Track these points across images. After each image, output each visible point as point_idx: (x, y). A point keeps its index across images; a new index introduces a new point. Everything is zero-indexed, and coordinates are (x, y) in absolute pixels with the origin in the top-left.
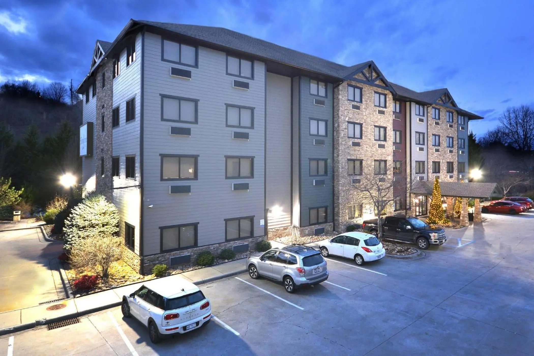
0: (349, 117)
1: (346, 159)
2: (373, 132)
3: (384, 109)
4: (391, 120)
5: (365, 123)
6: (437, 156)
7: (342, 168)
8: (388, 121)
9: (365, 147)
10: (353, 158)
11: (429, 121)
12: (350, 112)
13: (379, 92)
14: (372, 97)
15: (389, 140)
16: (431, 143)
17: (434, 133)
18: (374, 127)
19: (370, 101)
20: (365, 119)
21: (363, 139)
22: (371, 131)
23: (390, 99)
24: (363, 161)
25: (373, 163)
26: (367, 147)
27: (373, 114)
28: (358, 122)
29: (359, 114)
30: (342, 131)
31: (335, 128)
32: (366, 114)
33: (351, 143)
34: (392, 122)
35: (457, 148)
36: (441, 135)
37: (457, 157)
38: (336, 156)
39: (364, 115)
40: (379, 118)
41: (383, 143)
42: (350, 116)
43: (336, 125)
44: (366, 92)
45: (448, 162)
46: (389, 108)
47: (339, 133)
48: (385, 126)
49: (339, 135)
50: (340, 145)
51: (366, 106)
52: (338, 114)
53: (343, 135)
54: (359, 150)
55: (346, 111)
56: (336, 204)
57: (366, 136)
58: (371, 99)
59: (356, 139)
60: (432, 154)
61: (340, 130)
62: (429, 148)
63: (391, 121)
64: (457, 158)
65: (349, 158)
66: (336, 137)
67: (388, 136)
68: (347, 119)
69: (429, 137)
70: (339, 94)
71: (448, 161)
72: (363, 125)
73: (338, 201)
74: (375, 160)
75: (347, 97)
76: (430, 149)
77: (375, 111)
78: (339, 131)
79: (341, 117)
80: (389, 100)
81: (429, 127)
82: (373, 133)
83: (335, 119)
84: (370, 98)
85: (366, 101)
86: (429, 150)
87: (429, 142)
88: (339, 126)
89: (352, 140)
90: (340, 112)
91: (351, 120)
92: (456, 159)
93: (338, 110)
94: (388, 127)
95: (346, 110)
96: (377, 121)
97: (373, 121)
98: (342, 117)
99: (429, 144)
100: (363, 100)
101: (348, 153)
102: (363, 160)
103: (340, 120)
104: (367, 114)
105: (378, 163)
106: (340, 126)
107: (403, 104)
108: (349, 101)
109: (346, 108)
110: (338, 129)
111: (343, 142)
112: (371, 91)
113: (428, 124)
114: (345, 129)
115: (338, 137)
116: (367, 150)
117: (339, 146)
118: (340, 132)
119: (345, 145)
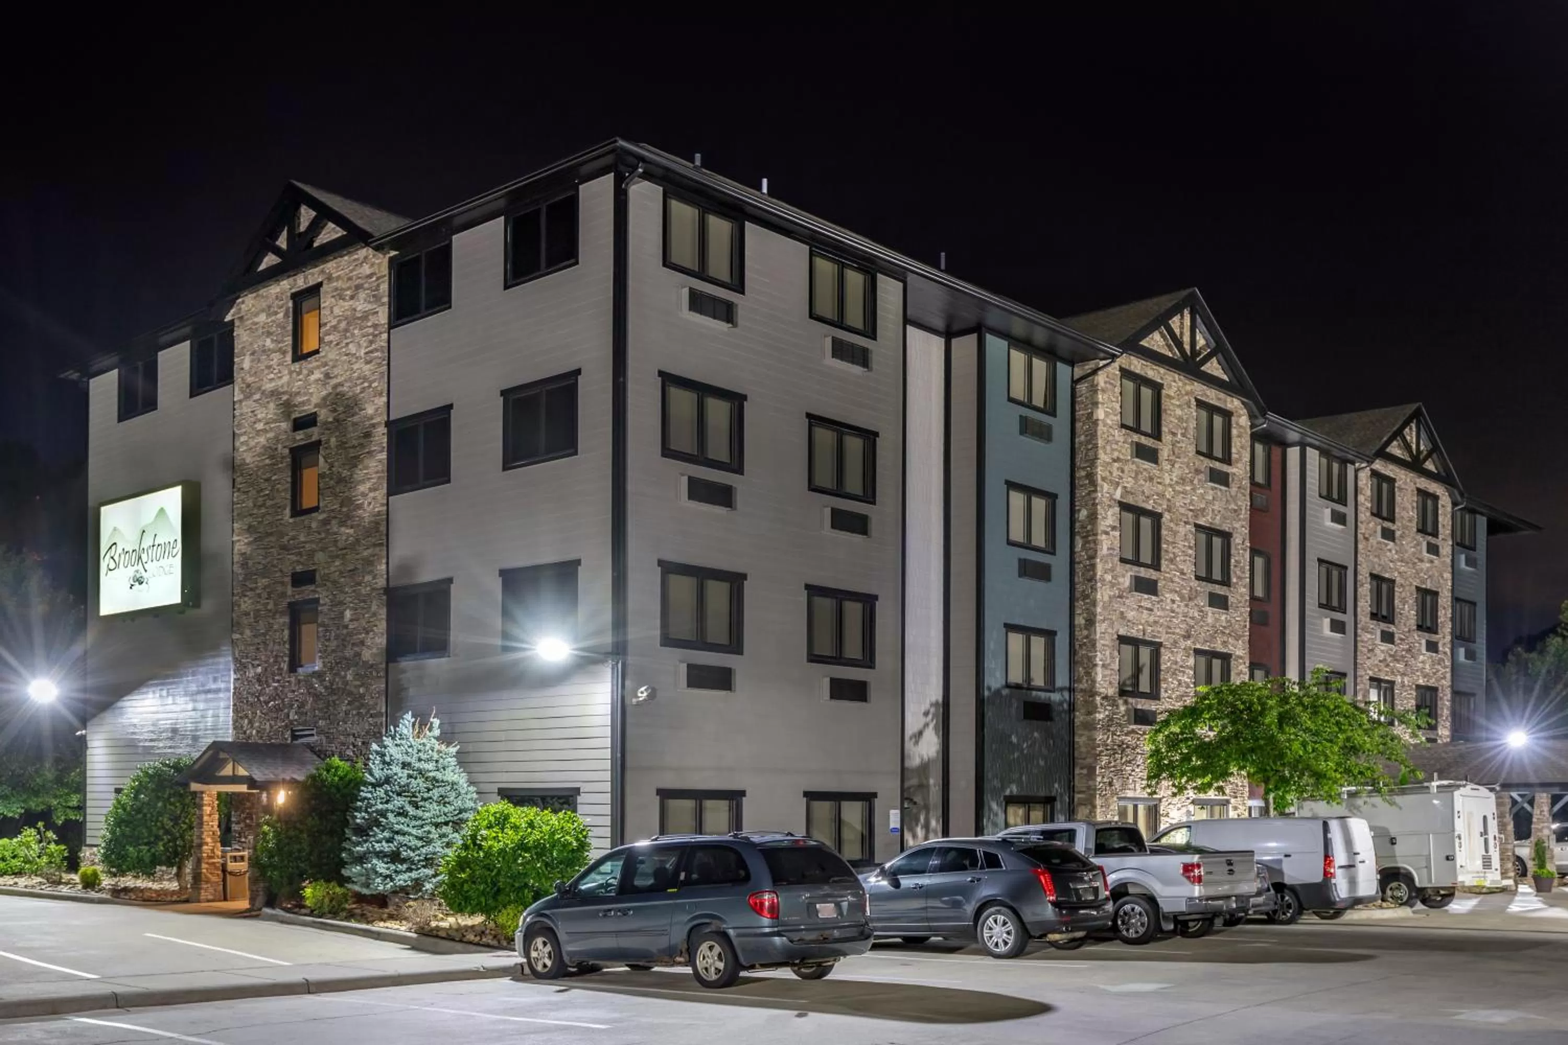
0: (1125, 487)
1: (1116, 636)
2: (1190, 547)
3: (1225, 468)
4: (1243, 508)
5: (1169, 511)
6: (1385, 660)
7: (1103, 666)
8: (1235, 511)
9: (1169, 601)
10: (1134, 633)
11: (1362, 522)
12: (1126, 468)
13: (1211, 402)
14: (1191, 420)
15: (1237, 583)
16: (1365, 605)
17: (1374, 572)
18: (1193, 530)
19: (1183, 435)
20: (1169, 500)
21: (1163, 568)
22: (1186, 544)
23: (1242, 430)
24: (1162, 650)
25: (1191, 661)
26: (1173, 601)
27: (1192, 482)
28: (1150, 508)
29: (1151, 479)
30: (1104, 537)
31: (1077, 525)
32: (1171, 480)
33: (1126, 582)
34: (1248, 516)
35: (1448, 638)
36: (1399, 580)
37: (1448, 670)
38: (1083, 622)
39: (1165, 485)
40: (1211, 498)
41: (1219, 590)
42: (1128, 482)
43: (1083, 514)
44: (1173, 401)
45: (1418, 687)
46: (1239, 465)
47: (1095, 542)
48: (1226, 527)
49: (1096, 551)
50: (1099, 585)
51: (1174, 453)
52: (1091, 477)
53: (1108, 549)
54: (1151, 610)
55: (1116, 464)
56: (1080, 792)
57: (1171, 561)
58: (1186, 429)
59: (1142, 569)
60: (1369, 651)
61: (1099, 532)
62: (1359, 626)
63: (1243, 512)
64: (1448, 676)
65: (1122, 632)
66: (1081, 555)
67: (1235, 566)
68: (1118, 495)
69: (1362, 585)
70: (1095, 404)
71: (1421, 682)
72: (1164, 520)
73: (1091, 783)
74: (1197, 652)
75: (1119, 417)
76: (1363, 629)
77: (1198, 471)
78: (1096, 535)
79: (1102, 487)
80: (1239, 436)
81: (1360, 546)
82: (1190, 552)
83: (1081, 493)
84: (1185, 425)
85: (1174, 434)
86: (1359, 631)
87: (1361, 604)
88: (1097, 518)
89: (1131, 570)
90: (1100, 468)
91: (1130, 500)
92: (1444, 678)
93: (1093, 462)
94: (1235, 535)
95: (1114, 461)
96: (1204, 509)
97: (1191, 507)
98: (1106, 487)
99: (1359, 609)
100: (1164, 429)
101: (1122, 613)
102: (1160, 644)
103: (1099, 495)
104: (1175, 479)
105: (1202, 660)
106: (1099, 517)
107: (1276, 451)
108: (1124, 430)
109: (1116, 454)
110: (1089, 527)
111: (1106, 576)
112: (1186, 398)
113: (1360, 536)
114: (1114, 528)
115: (1092, 557)
116: (1173, 611)
117: (1094, 589)
118: (1099, 537)
119: (1113, 585)
